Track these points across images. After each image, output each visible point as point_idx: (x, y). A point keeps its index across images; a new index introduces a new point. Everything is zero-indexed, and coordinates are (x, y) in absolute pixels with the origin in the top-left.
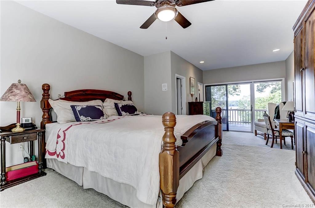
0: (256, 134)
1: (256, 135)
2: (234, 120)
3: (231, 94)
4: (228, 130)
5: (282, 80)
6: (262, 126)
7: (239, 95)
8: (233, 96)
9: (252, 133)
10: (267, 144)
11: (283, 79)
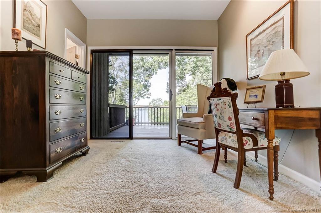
0: (180, 142)
1: (180, 145)
2: (143, 122)
3: (142, 97)
4: (131, 137)
5: (213, 50)
6: (194, 126)
7: (149, 98)
8: (144, 98)
9: (172, 139)
10: (214, 171)
11: (215, 49)
